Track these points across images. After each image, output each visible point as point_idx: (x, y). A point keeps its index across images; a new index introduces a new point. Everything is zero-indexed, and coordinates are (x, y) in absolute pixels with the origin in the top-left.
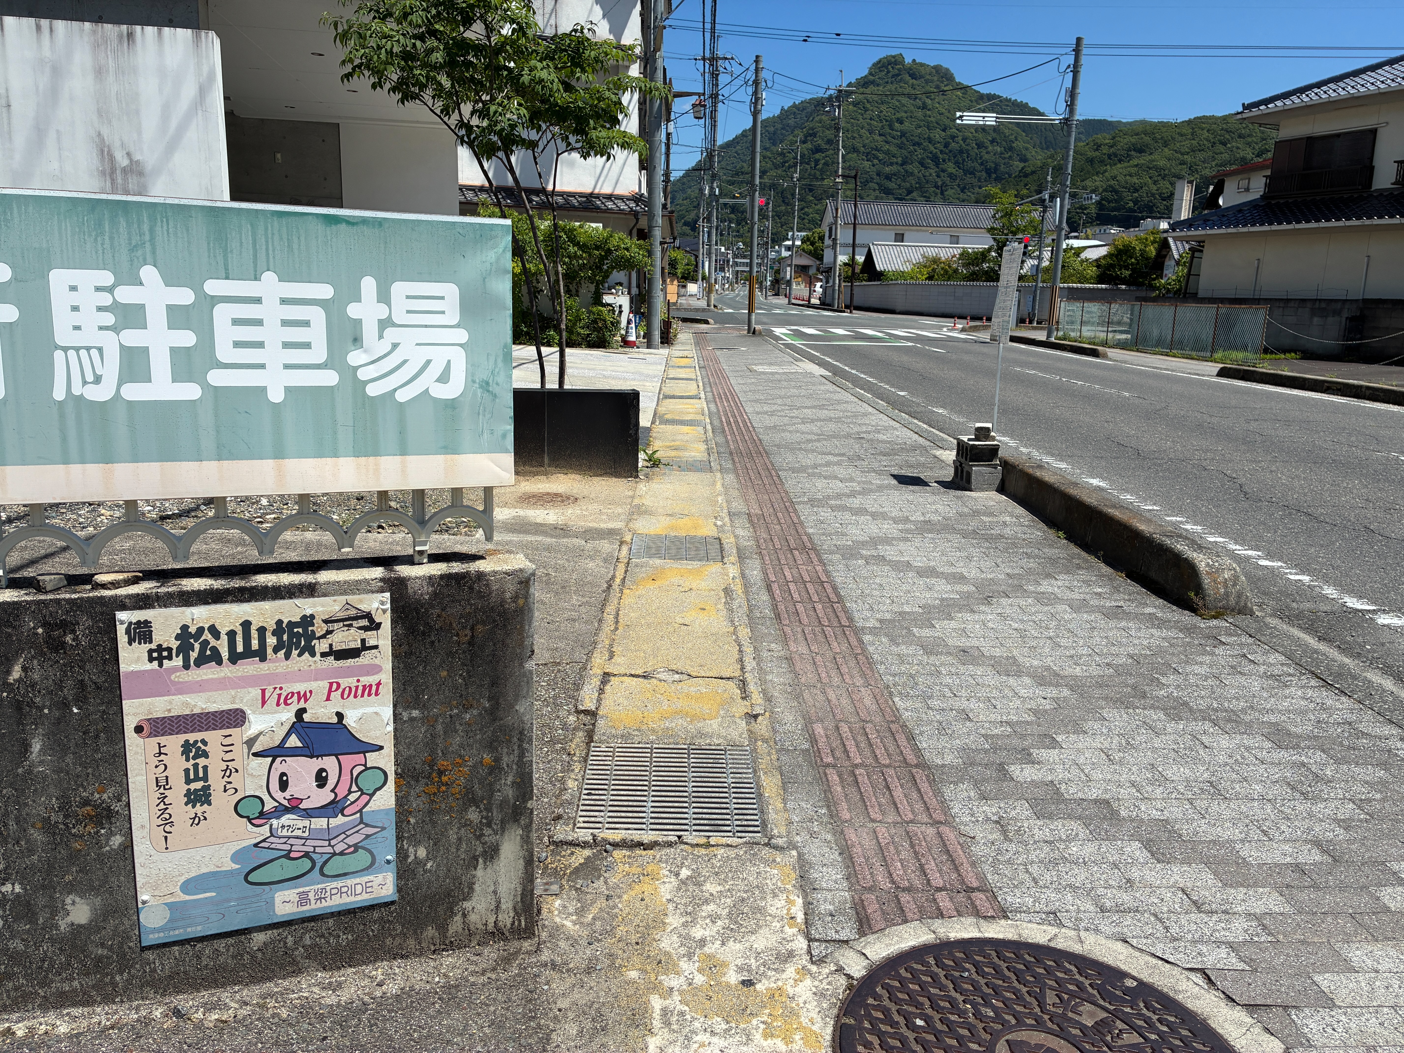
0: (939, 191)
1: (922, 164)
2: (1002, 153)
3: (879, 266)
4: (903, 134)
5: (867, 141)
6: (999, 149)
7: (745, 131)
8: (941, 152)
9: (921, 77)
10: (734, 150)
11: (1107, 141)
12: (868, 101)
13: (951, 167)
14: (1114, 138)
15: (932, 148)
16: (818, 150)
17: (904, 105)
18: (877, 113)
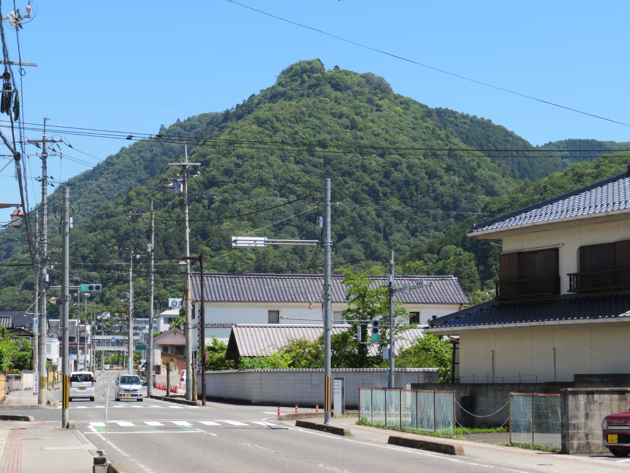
0: (381, 235)
1: (356, 199)
2: (461, 185)
3: (243, 351)
4: (328, 161)
5: (279, 171)
6: (457, 179)
7: (110, 158)
8: (381, 183)
9: (348, 88)
10: (96, 183)
11: (591, 171)
12: (278, 120)
13: (395, 204)
14: (597, 167)
15: (367, 179)
17: (326, 125)
18: (291, 135)
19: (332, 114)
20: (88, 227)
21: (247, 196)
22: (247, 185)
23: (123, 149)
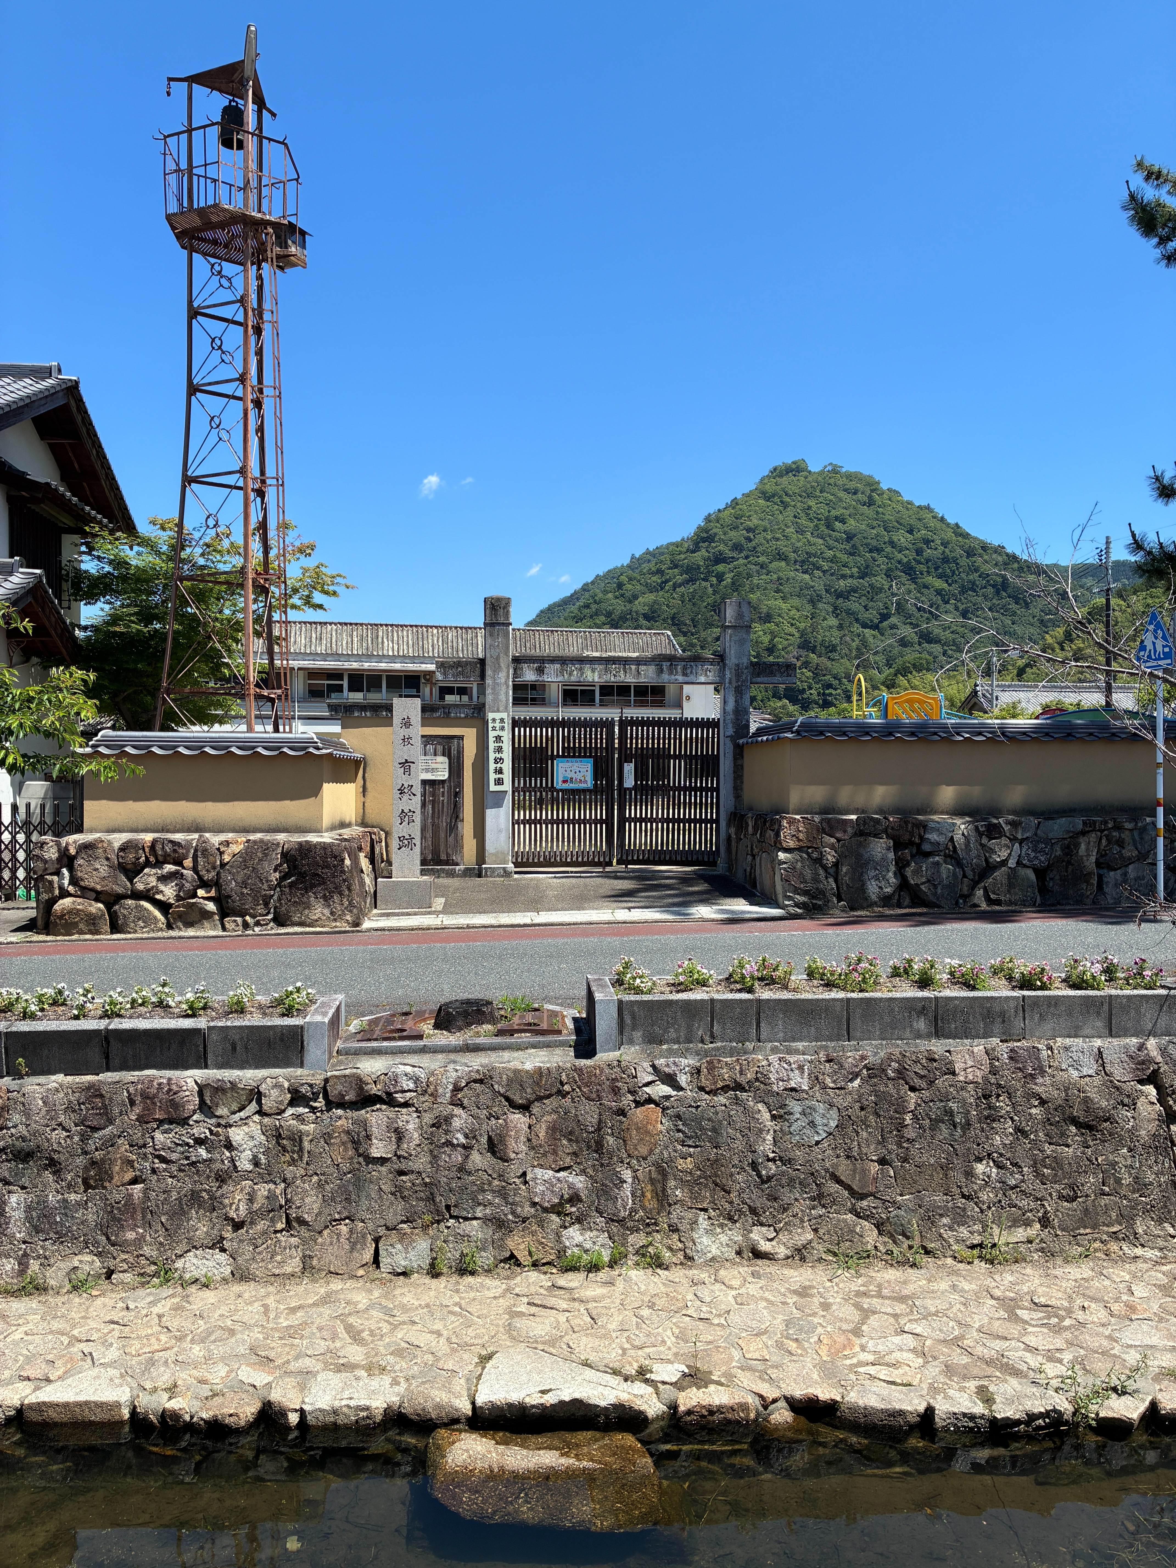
4: (850, 537)
5: (799, 544)
7: (586, 584)
8: (914, 561)
15: (899, 556)
16: (719, 559)
17: (841, 500)
18: (803, 510)
19: (845, 490)
20: (574, 617)
21: (764, 571)
22: (762, 559)
23: (598, 576)
